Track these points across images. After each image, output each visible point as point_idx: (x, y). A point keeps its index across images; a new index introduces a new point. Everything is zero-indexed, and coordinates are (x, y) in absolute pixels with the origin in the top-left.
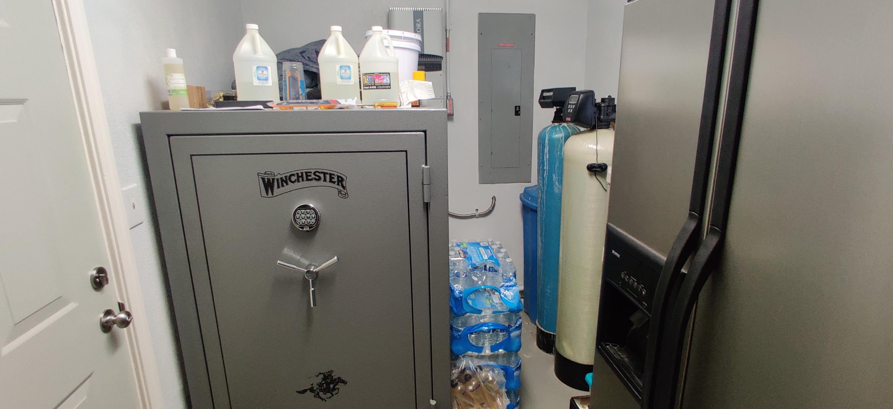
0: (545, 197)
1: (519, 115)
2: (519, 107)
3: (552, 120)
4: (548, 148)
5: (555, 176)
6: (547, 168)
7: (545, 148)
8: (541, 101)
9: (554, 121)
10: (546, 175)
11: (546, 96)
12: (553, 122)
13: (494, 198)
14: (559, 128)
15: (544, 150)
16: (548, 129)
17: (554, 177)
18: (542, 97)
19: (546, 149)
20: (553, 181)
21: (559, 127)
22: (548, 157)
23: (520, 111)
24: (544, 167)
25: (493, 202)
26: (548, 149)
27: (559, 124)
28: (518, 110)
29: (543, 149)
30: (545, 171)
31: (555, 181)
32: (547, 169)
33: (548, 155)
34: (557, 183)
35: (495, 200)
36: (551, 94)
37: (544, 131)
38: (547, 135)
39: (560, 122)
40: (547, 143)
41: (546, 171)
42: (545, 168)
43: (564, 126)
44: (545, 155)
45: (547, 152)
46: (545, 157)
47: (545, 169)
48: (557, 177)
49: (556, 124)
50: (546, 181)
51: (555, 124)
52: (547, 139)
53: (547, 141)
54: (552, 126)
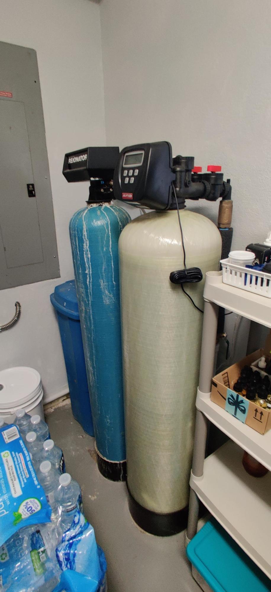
0: (91, 311)
1: (34, 196)
2: (33, 185)
3: (87, 200)
4: (88, 242)
5: (104, 282)
6: (89, 271)
7: (83, 242)
8: (66, 171)
9: (91, 201)
10: (89, 282)
11: (74, 163)
12: (89, 203)
13: (18, 305)
14: (101, 211)
15: (83, 245)
16: (84, 214)
17: (102, 284)
18: (67, 165)
19: (85, 244)
20: (101, 288)
21: (100, 209)
22: (89, 256)
23: (34, 190)
24: (86, 270)
25: (17, 308)
26: (88, 244)
27: (98, 205)
28: (32, 189)
29: (80, 244)
30: (88, 276)
31: (104, 288)
32: (91, 273)
33: (89, 253)
34: (107, 292)
35: (20, 306)
36: (84, 157)
37: (79, 217)
38: (84, 223)
39: (99, 202)
40: (86, 236)
41: (90, 276)
42: (87, 272)
43: (106, 207)
44: (85, 253)
45: (88, 249)
46: (85, 255)
47: (87, 274)
48: (107, 284)
49: (95, 205)
50: (90, 290)
51: (92, 205)
52: (85, 229)
53: (85, 233)
54: (89, 208)
